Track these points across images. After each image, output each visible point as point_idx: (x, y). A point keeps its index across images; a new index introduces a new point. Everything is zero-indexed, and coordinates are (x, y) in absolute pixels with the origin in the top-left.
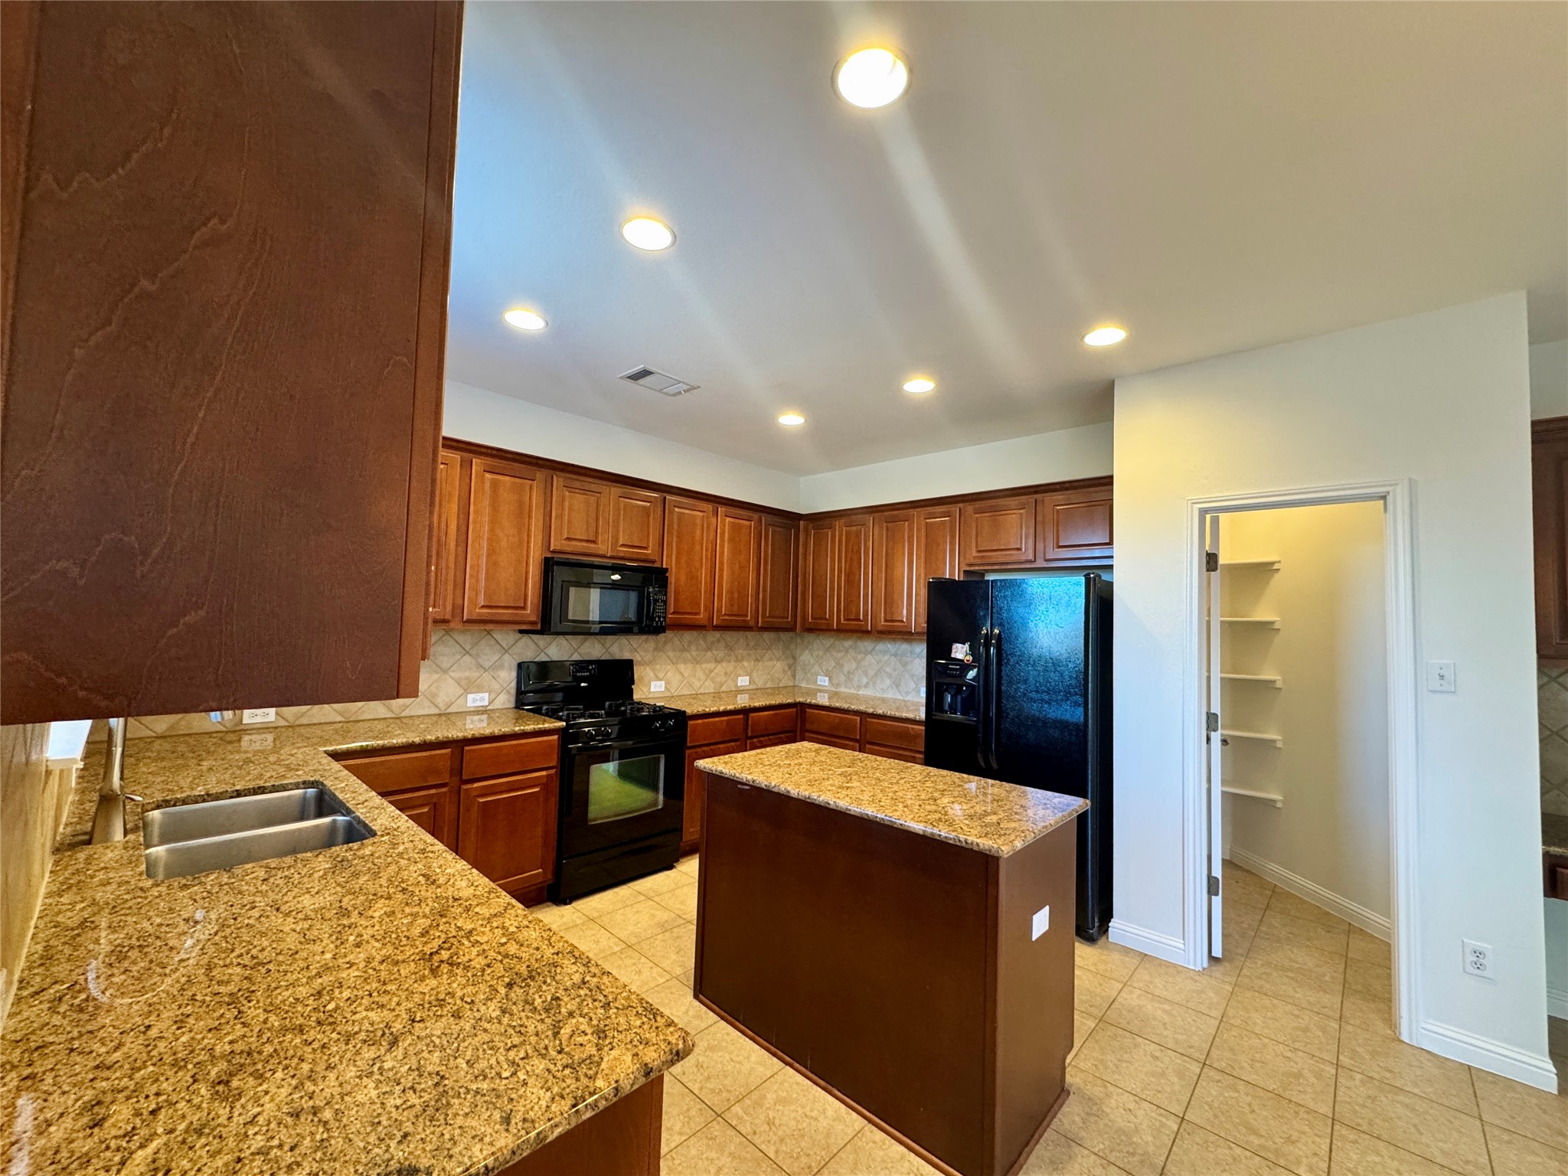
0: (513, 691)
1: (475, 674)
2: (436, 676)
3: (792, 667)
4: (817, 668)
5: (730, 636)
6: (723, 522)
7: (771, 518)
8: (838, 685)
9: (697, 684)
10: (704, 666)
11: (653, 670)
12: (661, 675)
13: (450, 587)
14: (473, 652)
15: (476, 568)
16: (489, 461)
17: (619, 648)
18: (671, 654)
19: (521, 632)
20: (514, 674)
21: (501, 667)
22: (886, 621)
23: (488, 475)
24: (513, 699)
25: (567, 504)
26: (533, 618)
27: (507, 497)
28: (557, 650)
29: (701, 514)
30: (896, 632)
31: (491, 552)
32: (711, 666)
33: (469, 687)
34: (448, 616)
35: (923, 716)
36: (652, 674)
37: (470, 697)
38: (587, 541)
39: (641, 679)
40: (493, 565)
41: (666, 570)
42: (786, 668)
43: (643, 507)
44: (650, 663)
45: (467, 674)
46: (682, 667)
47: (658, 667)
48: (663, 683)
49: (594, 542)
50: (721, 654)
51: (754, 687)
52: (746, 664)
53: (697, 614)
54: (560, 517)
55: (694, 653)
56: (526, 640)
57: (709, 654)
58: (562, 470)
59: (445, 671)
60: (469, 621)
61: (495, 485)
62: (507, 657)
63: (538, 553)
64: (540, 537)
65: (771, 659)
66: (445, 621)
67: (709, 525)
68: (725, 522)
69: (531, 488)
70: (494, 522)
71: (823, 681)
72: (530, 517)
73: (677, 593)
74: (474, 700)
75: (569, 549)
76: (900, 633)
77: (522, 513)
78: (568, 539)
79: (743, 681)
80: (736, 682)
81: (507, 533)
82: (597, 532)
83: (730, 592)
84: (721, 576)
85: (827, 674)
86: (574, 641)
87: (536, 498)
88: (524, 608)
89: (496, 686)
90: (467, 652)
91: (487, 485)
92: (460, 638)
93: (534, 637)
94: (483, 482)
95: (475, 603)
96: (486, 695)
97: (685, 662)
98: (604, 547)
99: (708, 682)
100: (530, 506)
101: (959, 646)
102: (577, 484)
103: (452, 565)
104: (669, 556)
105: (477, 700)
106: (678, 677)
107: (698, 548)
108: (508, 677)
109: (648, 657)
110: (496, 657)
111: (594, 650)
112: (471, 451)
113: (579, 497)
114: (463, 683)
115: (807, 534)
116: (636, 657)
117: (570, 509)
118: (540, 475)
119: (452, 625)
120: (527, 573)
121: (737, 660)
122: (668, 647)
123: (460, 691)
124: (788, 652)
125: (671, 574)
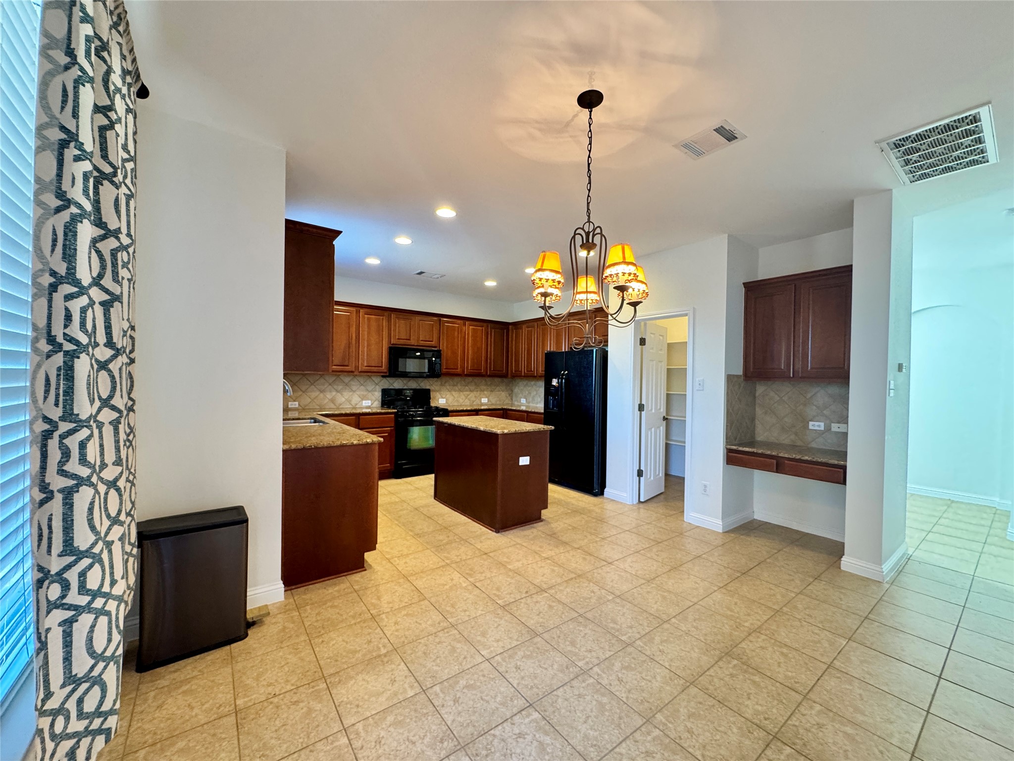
0: (380, 400)
1: (365, 393)
2: (351, 393)
3: (511, 394)
4: (521, 395)
5: (477, 380)
6: (468, 328)
7: (492, 325)
8: (529, 403)
9: (461, 401)
10: (464, 393)
11: (440, 394)
12: (444, 396)
13: (354, 359)
14: (365, 384)
15: (363, 352)
16: (366, 310)
17: (424, 384)
18: (448, 387)
19: (383, 376)
20: (380, 394)
21: (376, 391)
22: (527, 371)
23: (366, 316)
24: (380, 404)
25: (397, 325)
26: (385, 371)
27: (374, 324)
28: (397, 384)
29: (457, 325)
30: (530, 376)
31: (368, 345)
32: (468, 393)
33: (364, 398)
34: (354, 370)
35: (542, 411)
36: (440, 396)
37: (364, 402)
38: (406, 339)
39: (435, 398)
40: (369, 350)
41: (441, 350)
42: (508, 395)
43: (430, 324)
44: (439, 391)
45: (362, 393)
46: (454, 393)
47: (442, 392)
48: (445, 400)
49: (409, 340)
50: (472, 388)
51: (490, 403)
52: (485, 392)
53: (457, 369)
54: (395, 330)
55: (460, 387)
56: (384, 380)
57: (467, 387)
58: (395, 311)
59: (354, 391)
60: (361, 372)
61: (369, 319)
62: (377, 387)
63: (386, 345)
64: (387, 340)
65: (499, 391)
66: (352, 372)
67: (461, 331)
68: (469, 329)
69: (383, 319)
70: (369, 333)
71: (523, 401)
72: (383, 331)
73: (447, 360)
74: (365, 403)
75: (398, 343)
76: (531, 376)
77: (379, 330)
78: (398, 339)
79: (484, 400)
80: (481, 401)
81: (374, 338)
82: (410, 335)
83: (473, 359)
84: (468, 352)
85: (525, 397)
86: (405, 380)
87: (385, 323)
88: (382, 367)
89: (374, 398)
90: (362, 385)
91: (366, 319)
92: (359, 378)
93: (388, 379)
94: (364, 318)
95: (363, 364)
96: (370, 401)
97: (455, 391)
98: (413, 342)
99: (467, 400)
100: (383, 326)
101: (554, 380)
102: (401, 316)
103: (354, 351)
104: (443, 344)
105: (366, 403)
106: (452, 397)
107: (456, 340)
108: (378, 395)
109: (437, 388)
110: (373, 387)
111: (413, 384)
112: (360, 307)
113: (403, 322)
114: (361, 396)
115: (513, 331)
116: (432, 388)
117: (399, 327)
118: (386, 313)
119: (355, 373)
120: (382, 353)
121: (481, 391)
122: (447, 384)
123: (360, 399)
124: (508, 388)
125: (444, 352)
